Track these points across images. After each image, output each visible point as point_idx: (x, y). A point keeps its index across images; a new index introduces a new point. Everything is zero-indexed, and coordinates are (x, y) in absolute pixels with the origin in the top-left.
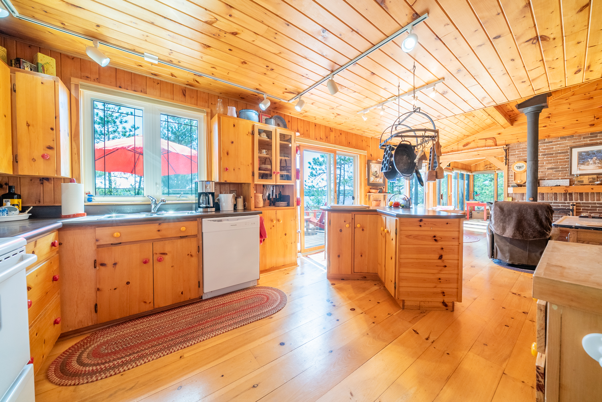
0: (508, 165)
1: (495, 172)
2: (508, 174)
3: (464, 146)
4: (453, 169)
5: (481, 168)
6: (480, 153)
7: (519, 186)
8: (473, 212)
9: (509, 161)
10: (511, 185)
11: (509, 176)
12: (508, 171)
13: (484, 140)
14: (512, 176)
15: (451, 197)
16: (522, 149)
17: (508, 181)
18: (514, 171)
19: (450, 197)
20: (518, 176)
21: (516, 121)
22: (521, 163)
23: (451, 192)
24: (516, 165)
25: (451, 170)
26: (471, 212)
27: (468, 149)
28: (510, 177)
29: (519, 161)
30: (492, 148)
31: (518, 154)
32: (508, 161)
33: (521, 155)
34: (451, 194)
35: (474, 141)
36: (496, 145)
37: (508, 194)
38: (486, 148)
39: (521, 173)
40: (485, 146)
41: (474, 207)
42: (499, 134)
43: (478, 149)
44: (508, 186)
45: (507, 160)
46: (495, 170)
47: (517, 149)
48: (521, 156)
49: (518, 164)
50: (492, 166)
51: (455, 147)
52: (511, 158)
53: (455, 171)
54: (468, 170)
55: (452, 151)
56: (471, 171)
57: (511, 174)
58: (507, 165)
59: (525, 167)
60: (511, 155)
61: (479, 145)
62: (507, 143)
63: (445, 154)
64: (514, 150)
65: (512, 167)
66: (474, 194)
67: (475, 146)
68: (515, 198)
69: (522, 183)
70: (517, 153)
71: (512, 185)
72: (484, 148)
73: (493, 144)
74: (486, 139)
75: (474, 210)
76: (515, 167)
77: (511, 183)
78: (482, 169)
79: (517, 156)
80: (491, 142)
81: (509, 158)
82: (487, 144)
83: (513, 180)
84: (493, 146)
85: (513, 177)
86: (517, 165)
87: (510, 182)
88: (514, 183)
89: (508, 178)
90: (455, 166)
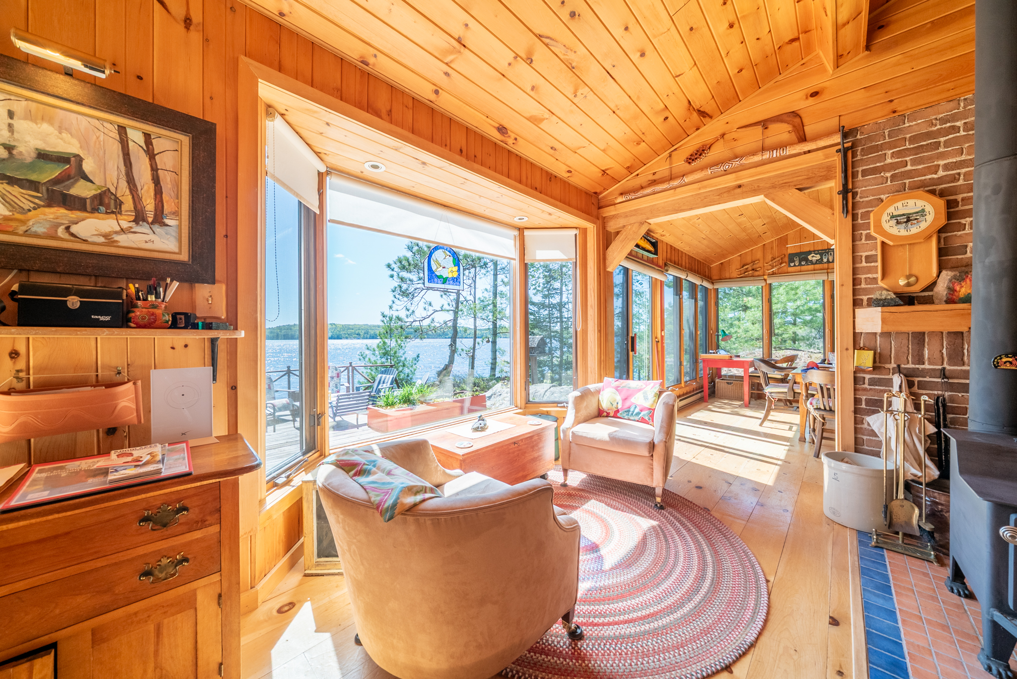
0: (854, 217)
1: (765, 280)
2: (853, 252)
3: (690, 159)
4: (666, 265)
5: (734, 271)
6: (745, 178)
7: (907, 299)
8: (717, 380)
9: (858, 199)
10: (865, 298)
11: (858, 259)
12: (853, 241)
13: (759, 128)
14: (869, 259)
15: (662, 343)
16: (913, 140)
17: (855, 282)
18: (880, 238)
19: (660, 344)
20: (899, 258)
21: (881, 27)
22: (911, 202)
23: (662, 330)
24: (891, 210)
25: (660, 267)
26: (712, 381)
27: (702, 169)
28: (864, 264)
29: (901, 191)
30: (790, 151)
31: (892, 167)
32: (853, 198)
33: (909, 167)
34: (662, 337)
35: (723, 135)
36: (803, 139)
37: (854, 333)
38: (766, 156)
39: (911, 243)
40: (763, 149)
41: (719, 370)
42: (815, 94)
43: (736, 163)
44: (856, 303)
45: (850, 195)
46: (766, 277)
47: (891, 146)
48: (909, 175)
49: (899, 204)
50: (758, 266)
51: (659, 166)
52: (865, 187)
53: (673, 273)
54: (705, 276)
55: (654, 183)
56: (711, 279)
57: (864, 254)
58: (850, 217)
59: (930, 218)
60: (865, 173)
61: (739, 150)
62: (847, 123)
63: (632, 196)
64: (877, 148)
65: (872, 221)
66: (718, 336)
67: (728, 154)
68: (886, 352)
69: (917, 288)
70: (889, 161)
71: (876, 295)
72: (757, 158)
73: (793, 137)
74: (764, 124)
75: (720, 376)
76: (885, 217)
77: (866, 291)
78: (735, 274)
79: (888, 175)
80: (781, 132)
81: (858, 184)
82: (769, 142)
83: (879, 275)
84: (791, 144)
85: (879, 264)
86: (897, 208)
87: (863, 286)
88: (882, 288)
89: (855, 271)
90: (673, 259)
